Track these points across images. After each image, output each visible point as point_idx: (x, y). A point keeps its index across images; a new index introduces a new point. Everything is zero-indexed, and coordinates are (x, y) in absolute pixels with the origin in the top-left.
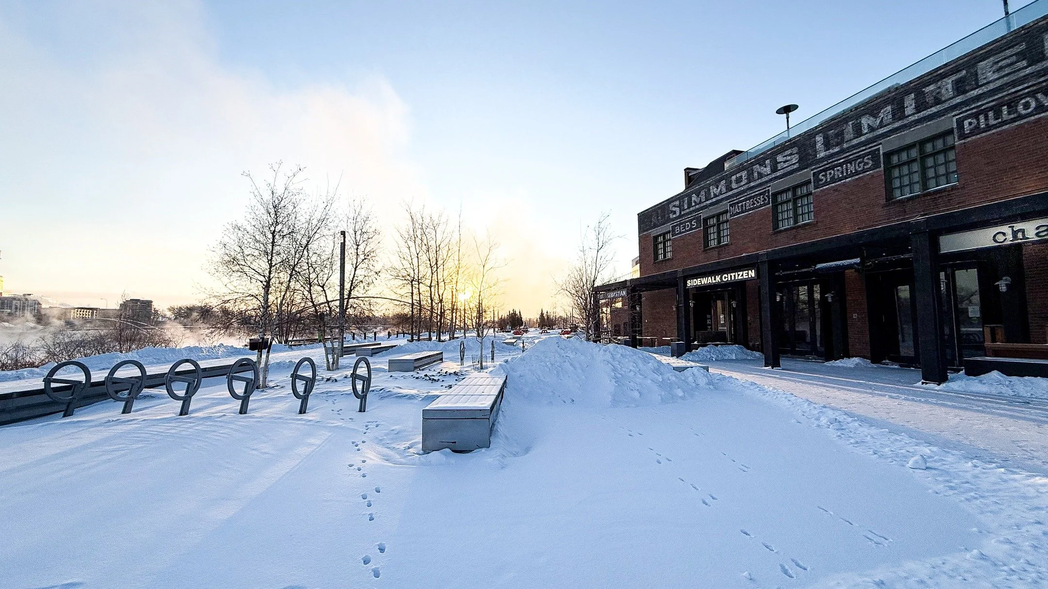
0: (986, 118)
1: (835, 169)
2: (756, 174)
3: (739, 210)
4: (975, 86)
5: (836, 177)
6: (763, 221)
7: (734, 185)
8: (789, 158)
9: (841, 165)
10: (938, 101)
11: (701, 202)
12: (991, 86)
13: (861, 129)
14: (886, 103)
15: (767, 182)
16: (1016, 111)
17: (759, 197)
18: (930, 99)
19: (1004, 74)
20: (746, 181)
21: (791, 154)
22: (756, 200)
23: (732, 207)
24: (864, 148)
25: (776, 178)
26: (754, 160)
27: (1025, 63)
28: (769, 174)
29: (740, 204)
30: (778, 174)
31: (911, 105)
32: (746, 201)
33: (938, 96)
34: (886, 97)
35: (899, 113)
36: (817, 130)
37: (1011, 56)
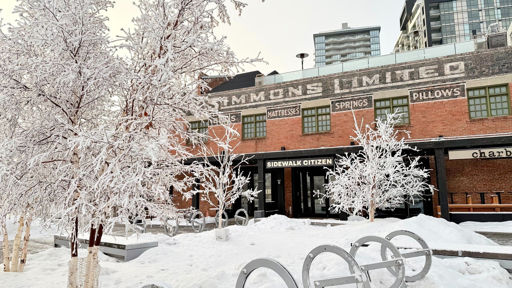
0: (423, 95)
1: (346, 102)
2: (290, 93)
3: (275, 115)
4: (418, 78)
5: (346, 107)
6: (295, 126)
7: (272, 97)
8: (315, 88)
9: (349, 100)
10: (402, 80)
11: (241, 103)
12: (424, 80)
13: (362, 83)
14: (377, 72)
15: (298, 100)
16: (434, 95)
17: (292, 109)
18: (398, 78)
19: (429, 76)
20: (282, 96)
21: (317, 86)
22: (289, 111)
23: (270, 112)
24: (363, 94)
25: (306, 99)
26: (289, 83)
27: (437, 74)
28: (301, 96)
29: (276, 111)
30: (307, 97)
31: (389, 78)
32: (281, 110)
33: (402, 77)
34: (376, 69)
35: (383, 80)
36: (335, 76)
37: (432, 69)
